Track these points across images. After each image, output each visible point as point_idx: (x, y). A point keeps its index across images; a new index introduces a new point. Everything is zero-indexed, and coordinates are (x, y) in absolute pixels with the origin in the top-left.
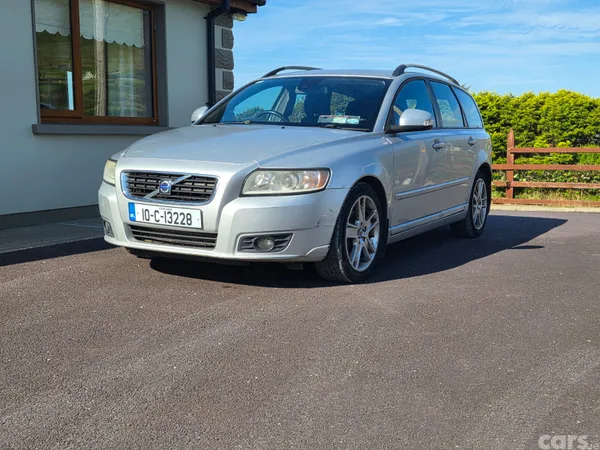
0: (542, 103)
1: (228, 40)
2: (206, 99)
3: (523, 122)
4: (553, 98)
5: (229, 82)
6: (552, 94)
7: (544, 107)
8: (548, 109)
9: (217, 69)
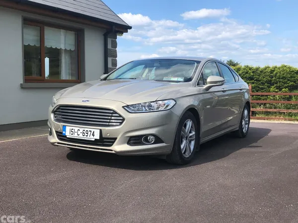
0: (274, 71)
1: (115, 45)
2: (103, 72)
3: (265, 79)
4: (279, 68)
5: (115, 64)
6: (278, 66)
7: (275, 73)
8: (276, 73)
9: (109, 58)
